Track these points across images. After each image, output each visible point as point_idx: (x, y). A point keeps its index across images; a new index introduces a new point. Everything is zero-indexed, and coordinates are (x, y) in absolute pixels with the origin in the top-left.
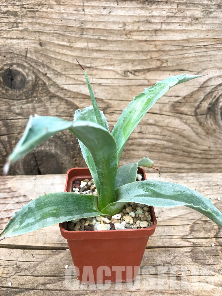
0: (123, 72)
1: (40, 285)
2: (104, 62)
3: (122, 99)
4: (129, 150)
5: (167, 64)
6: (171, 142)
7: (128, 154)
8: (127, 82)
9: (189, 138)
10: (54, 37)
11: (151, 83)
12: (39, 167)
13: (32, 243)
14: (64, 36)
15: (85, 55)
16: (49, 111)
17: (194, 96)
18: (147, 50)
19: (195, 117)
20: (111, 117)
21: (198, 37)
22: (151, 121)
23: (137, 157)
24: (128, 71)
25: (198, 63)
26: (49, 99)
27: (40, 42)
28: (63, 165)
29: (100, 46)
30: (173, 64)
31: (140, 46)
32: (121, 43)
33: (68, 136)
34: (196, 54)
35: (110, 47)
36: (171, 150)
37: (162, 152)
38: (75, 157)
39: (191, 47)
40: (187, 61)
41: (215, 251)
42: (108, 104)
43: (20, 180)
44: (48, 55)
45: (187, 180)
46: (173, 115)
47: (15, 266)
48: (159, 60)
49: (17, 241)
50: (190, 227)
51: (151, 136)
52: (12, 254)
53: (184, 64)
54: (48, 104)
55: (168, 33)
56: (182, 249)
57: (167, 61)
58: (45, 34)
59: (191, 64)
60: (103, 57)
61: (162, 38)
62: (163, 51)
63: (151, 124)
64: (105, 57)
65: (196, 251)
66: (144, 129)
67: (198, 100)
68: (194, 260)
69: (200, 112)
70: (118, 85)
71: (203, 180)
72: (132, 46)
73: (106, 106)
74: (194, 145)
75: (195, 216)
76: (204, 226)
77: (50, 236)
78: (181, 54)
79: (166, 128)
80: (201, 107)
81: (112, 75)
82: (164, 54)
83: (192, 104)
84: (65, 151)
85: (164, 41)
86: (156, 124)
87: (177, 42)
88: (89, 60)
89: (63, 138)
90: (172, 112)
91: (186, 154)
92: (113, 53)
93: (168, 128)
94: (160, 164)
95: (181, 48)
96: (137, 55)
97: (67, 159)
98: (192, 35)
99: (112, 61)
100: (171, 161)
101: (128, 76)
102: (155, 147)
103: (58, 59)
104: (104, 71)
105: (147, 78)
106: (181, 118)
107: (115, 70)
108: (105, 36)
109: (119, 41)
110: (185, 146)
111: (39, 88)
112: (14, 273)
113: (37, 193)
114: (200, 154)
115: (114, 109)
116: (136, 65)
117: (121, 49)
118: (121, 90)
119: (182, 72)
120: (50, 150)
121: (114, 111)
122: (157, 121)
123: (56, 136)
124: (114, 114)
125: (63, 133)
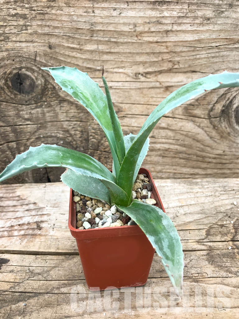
0: (134, 74)
1: (54, 289)
2: (115, 64)
3: (133, 102)
5: (179, 65)
6: (185, 147)
8: (138, 85)
9: (203, 142)
10: (64, 40)
11: (163, 85)
12: (49, 175)
13: (44, 249)
14: (73, 38)
15: (95, 57)
16: (59, 116)
17: (207, 98)
18: (158, 51)
19: (208, 120)
20: (123, 121)
21: (209, 38)
22: (163, 125)
23: (149, 162)
24: (139, 74)
25: (210, 64)
26: (59, 103)
27: (50, 45)
29: (111, 48)
30: (184, 65)
31: (151, 47)
32: (132, 45)
33: (78, 142)
34: (208, 55)
35: (120, 48)
36: (184, 155)
37: (175, 157)
39: (203, 48)
40: (199, 62)
41: (232, 254)
42: (119, 108)
43: (29, 188)
44: (58, 58)
45: (202, 185)
46: (186, 119)
47: (28, 271)
48: (170, 61)
49: (29, 247)
50: (206, 231)
51: (164, 140)
52: (24, 260)
53: (196, 65)
54: (57, 109)
55: (179, 34)
56: (198, 253)
57: (179, 63)
58: (54, 36)
59: (203, 65)
60: (113, 59)
61: (173, 39)
62: (175, 52)
63: (164, 128)
64: (116, 60)
65: (213, 254)
66: (157, 133)
67: (211, 102)
68: (211, 263)
69: (213, 115)
70: (129, 88)
71: (218, 186)
72: (143, 48)
74: (209, 149)
75: (210, 221)
76: (220, 230)
77: (62, 242)
78: (193, 56)
79: (179, 132)
80: (215, 109)
81: (123, 78)
82: (176, 55)
83: (205, 107)
85: (175, 42)
86: (169, 128)
87: (188, 43)
88: (99, 62)
89: (73, 144)
90: (185, 115)
91: (200, 159)
92: (124, 55)
93: (182, 132)
94: (174, 169)
95: (193, 49)
96: (148, 57)
98: (204, 35)
99: (123, 64)
100: (185, 166)
101: (139, 79)
102: (168, 152)
103: (68, 62)
104: (115, 74)
105: (159, 81)
106: (194, 122)
107: (126, 73)
108: (116, 38)
109: (129, 42)
110: (199, 151)
111: (48, 93)
112: (27, 278)
113: (47, 201)
114: (215, 158)
116: (147, 68)
117: (132, 51)
118: (133, 93)
119: (194, 73)
121: (126, 114)
122: (170, 125)
123: (66, 142)
124: (126, 118)
125: (73, 138)
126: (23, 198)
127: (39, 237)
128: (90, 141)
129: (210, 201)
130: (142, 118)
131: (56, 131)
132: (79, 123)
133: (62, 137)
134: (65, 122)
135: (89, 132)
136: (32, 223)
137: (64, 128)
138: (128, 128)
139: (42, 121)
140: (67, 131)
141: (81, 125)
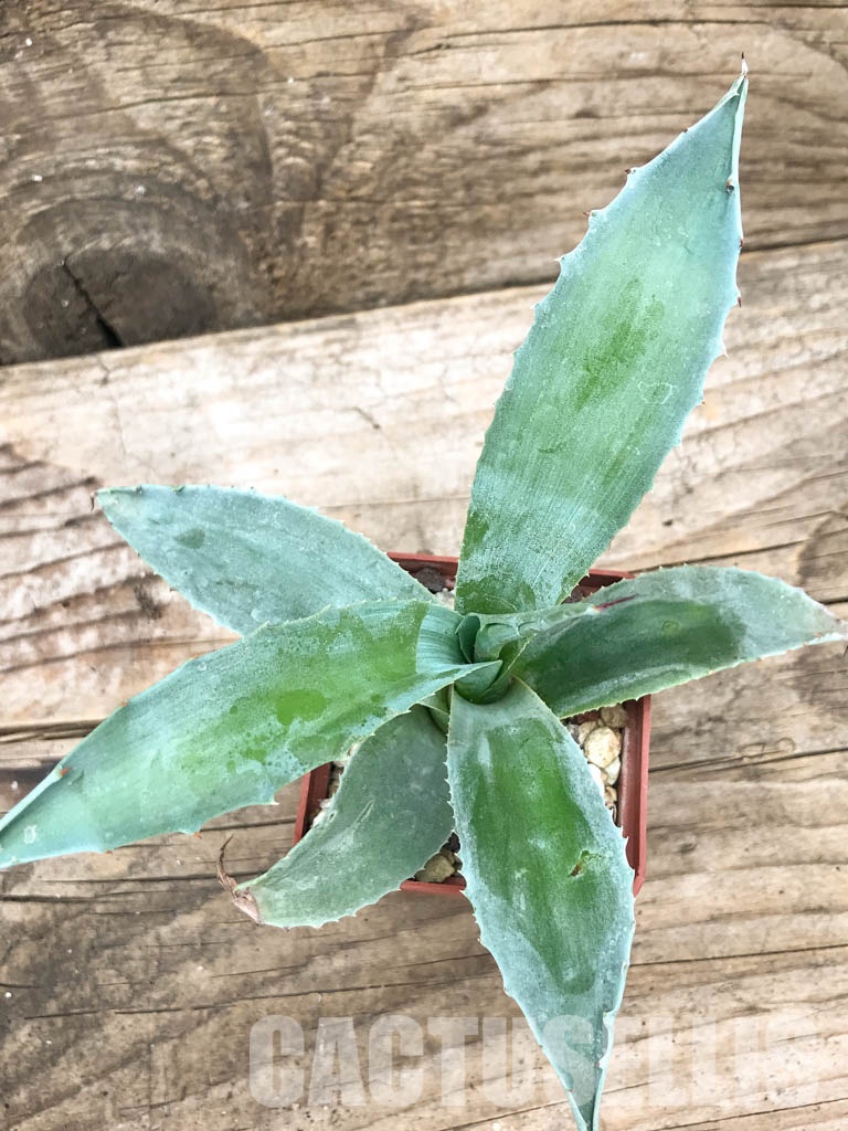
4: (530, 195)
7: (522, 209)
12: (105, 315)
16: (107, 86)
20: (434, 68)
22: (639, 59)
23: (567, 215)
26: (94, 33)
28: (216, 294)
33: (222, 179)
38: (267, 255)
42: (414, 12)
46: (755, 18)
50: (803, 556)
54: (94, 57)
63: (640, 73)
66: (604, 98)
68: (807, 698)
73: (403, 24)
75: (822, 500)
79: (716, 78)
84: (217, 239)
86: (666, 66)
89: (197, 190)
91: (805, 172)
97: (228, 269)
106: (793, 27)
110: (803, 142)
113: (141, 462)
115: (444, 31)
120: (139, 243)
121: (448, 37)
122: (672, 56)
123: (161, 185)
124: (449, 52)
125: (192, 168)
126: (32, 458)
127: (163, 652)
128: (276, 169)
129: (829, 389)
130: (534, 43)
131: (101, 151)
132: (212, 101)
133: (139, 170)
134: (144, 106)
135: (270, 131)
136: (114, 586)
137: (144, 133)
138: (463, 95)
139: (24, 119)
140: (162, 142)
141: (223, 108)
